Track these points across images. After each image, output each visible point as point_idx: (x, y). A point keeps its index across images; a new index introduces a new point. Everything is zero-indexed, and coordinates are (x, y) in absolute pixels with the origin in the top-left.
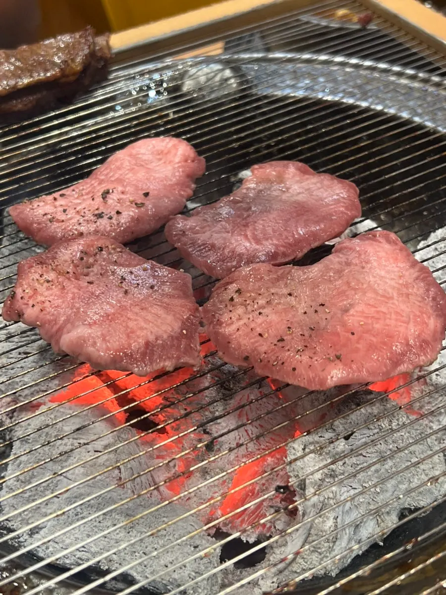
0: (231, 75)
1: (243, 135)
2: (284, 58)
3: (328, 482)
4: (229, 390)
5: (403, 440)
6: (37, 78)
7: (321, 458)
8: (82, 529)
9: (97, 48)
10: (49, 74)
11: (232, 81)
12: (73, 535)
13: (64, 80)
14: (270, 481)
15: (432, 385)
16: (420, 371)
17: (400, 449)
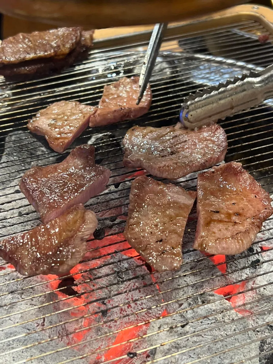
0: (167, 66)
1: (164, 108)
2: (204, 58)
3: (173, 351)
4: (122, 279)
5: (231, 330)
6: (39, 55)
7: (171, 334)
8: (11, 355)
9: (83, 39)
10: (46, 54)
11: (167, 70)
12: (5, 358)
13: (56, 57)
14: (142, 342)
15: (260, 295)
16: (253, 284)
17: (228, 335)
